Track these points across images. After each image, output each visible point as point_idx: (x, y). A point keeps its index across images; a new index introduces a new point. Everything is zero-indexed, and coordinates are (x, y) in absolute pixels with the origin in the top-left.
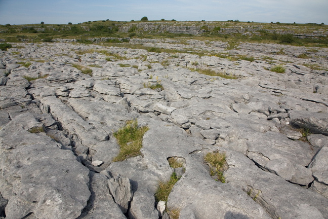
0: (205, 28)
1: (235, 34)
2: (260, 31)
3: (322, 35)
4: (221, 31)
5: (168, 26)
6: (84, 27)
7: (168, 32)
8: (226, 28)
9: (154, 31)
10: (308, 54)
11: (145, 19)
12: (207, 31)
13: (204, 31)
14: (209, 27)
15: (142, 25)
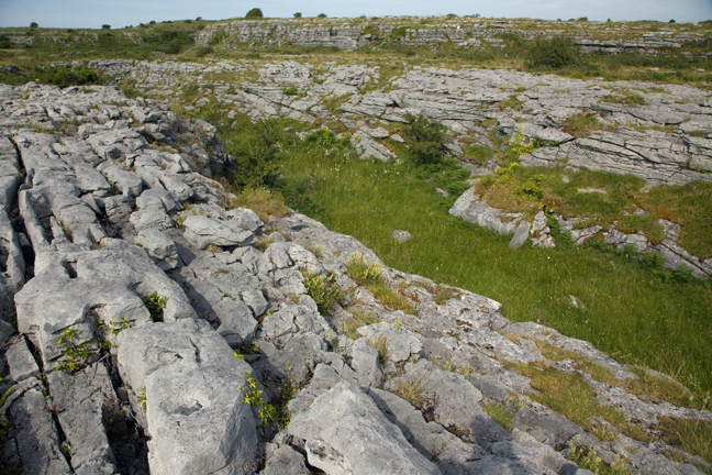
0: (372, 32)
1: (440, 44)
2: (504, 36)
3: (669, 44)
4: (407, 39)
5: (292, 29)
6: (129, 34)
7: (290, 44)
8: (420, 30)
9: (261, 42)
10: (604, 112)
11: (256, 14)
12: (376, 39)
13: (370, 39)
14: (380, 27)
15: (237, 28)
